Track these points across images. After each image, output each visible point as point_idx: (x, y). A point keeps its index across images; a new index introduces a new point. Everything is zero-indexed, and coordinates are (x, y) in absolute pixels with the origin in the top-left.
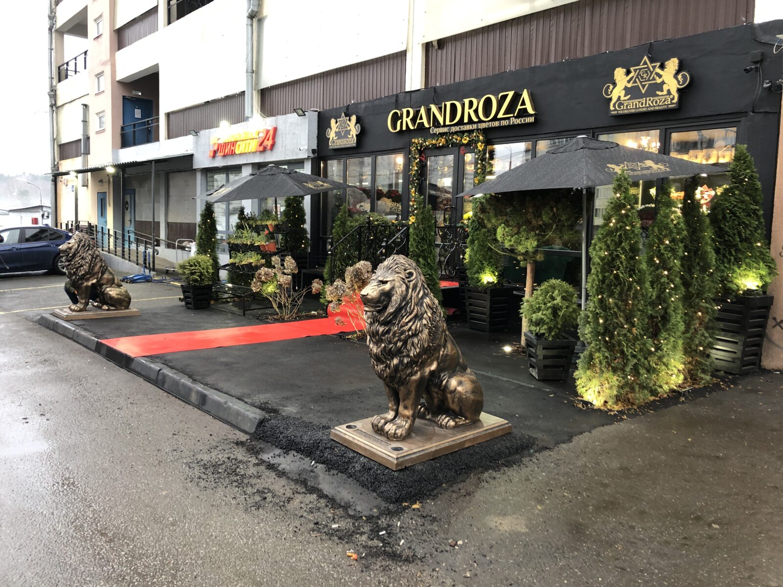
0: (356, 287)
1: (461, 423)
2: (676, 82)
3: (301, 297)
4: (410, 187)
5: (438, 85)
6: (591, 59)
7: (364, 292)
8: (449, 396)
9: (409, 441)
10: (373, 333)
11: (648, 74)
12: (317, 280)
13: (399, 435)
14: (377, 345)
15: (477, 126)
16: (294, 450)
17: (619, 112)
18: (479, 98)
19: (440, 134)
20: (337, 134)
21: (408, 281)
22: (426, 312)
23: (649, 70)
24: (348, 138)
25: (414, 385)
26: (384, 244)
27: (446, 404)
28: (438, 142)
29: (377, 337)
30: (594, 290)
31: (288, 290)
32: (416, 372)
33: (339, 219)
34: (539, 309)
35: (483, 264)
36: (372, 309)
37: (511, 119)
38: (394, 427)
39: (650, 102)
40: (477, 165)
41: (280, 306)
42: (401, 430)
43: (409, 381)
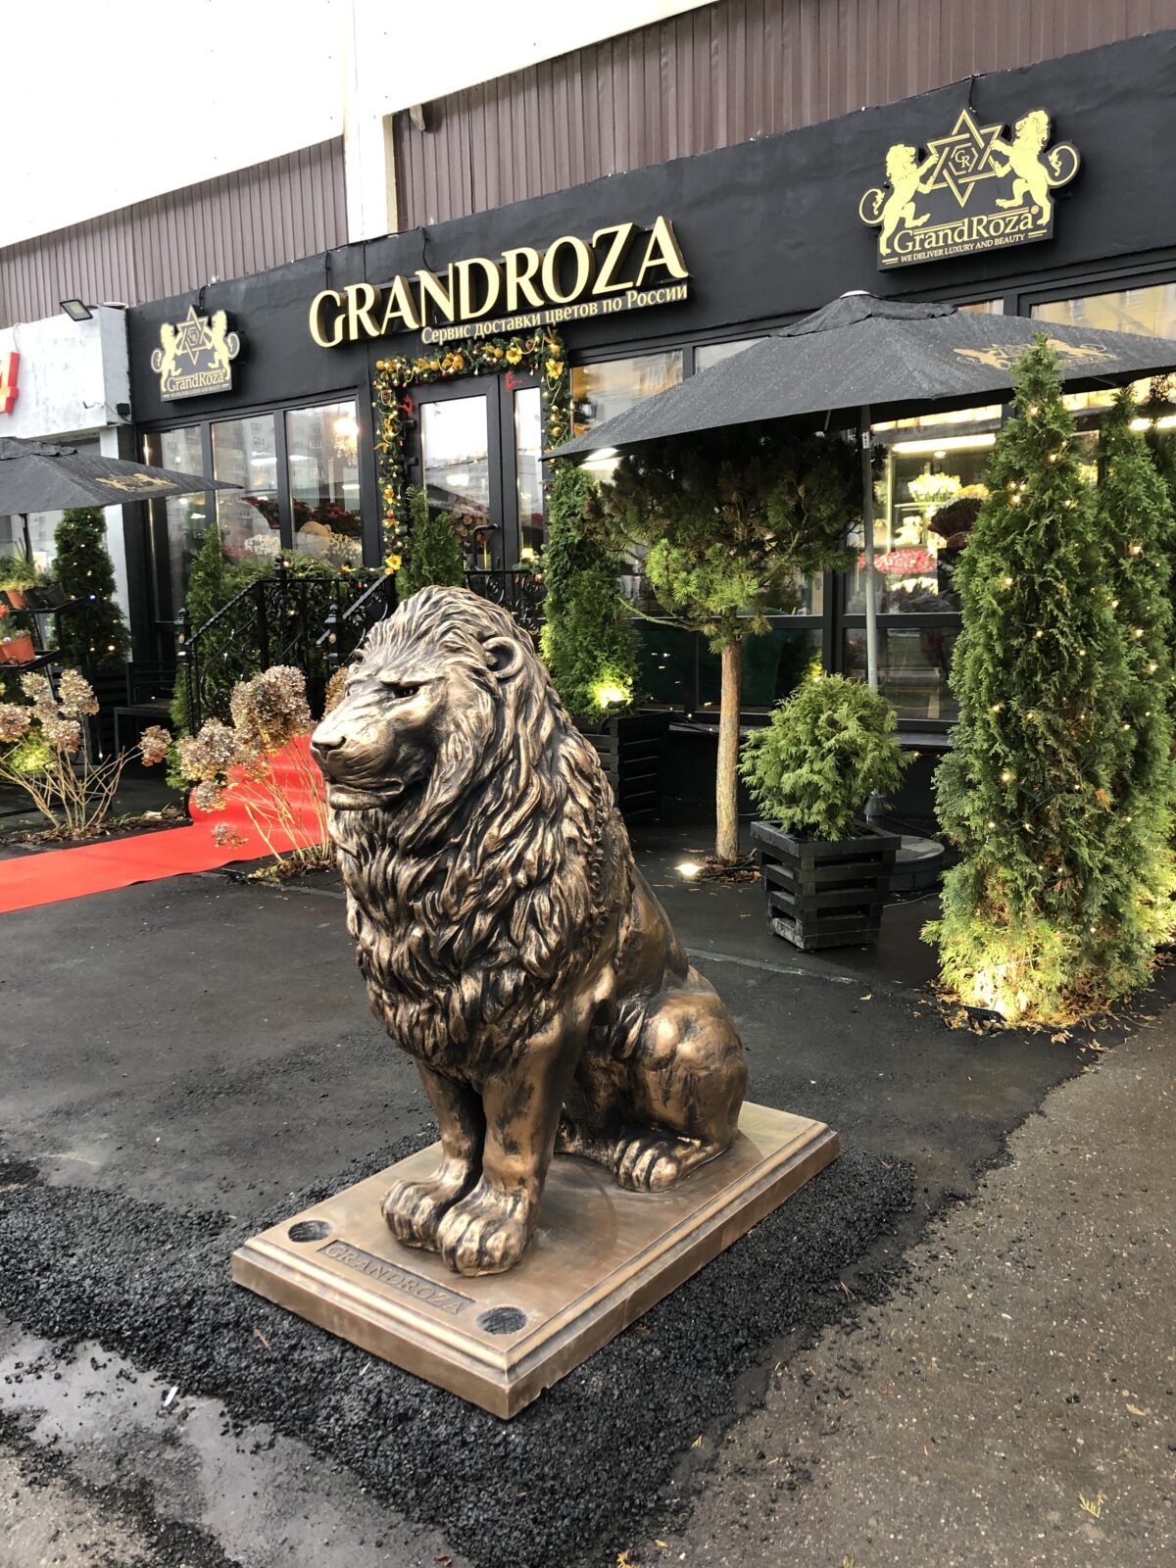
0: (267, 738)
1: (691, 1160)
2: (1044, 171)
3: (113, 775)
4: (381, 481)
5: (432, 222)
6: (824, 130)
7: (326, 732)
8: (651, 1077)
9: (536, 1267)
10: (372, 889)
11: (972, 157)
12: (154, 729)
13: (498, 1254)
14: (390, 930)
15: (543, 318)
16: (95, 1336)
17: (904, 259)
18: (541, 246)
19: (447, 343)
20: (181, 361)
21: (502, 681)
22: (570, 792)
23: (976, 145)
24: (209, 369)
25: (541, 1066)
26: (331, 620)
27: (639, 1103)
28: (444, 365)
29: (390, 904)
30: (983, 689)
31: (76, 761)
32: (547, 1019)
33: (202, 567)
34: (800, 760)
35: (595, 658)
36: (364, 799)
37: (629, 293)
38: (477, 1228)
39: (980, 228)
40: (548, 418)
41: (56, 804)
42: (502, 1234)
43: (521, 1053)
